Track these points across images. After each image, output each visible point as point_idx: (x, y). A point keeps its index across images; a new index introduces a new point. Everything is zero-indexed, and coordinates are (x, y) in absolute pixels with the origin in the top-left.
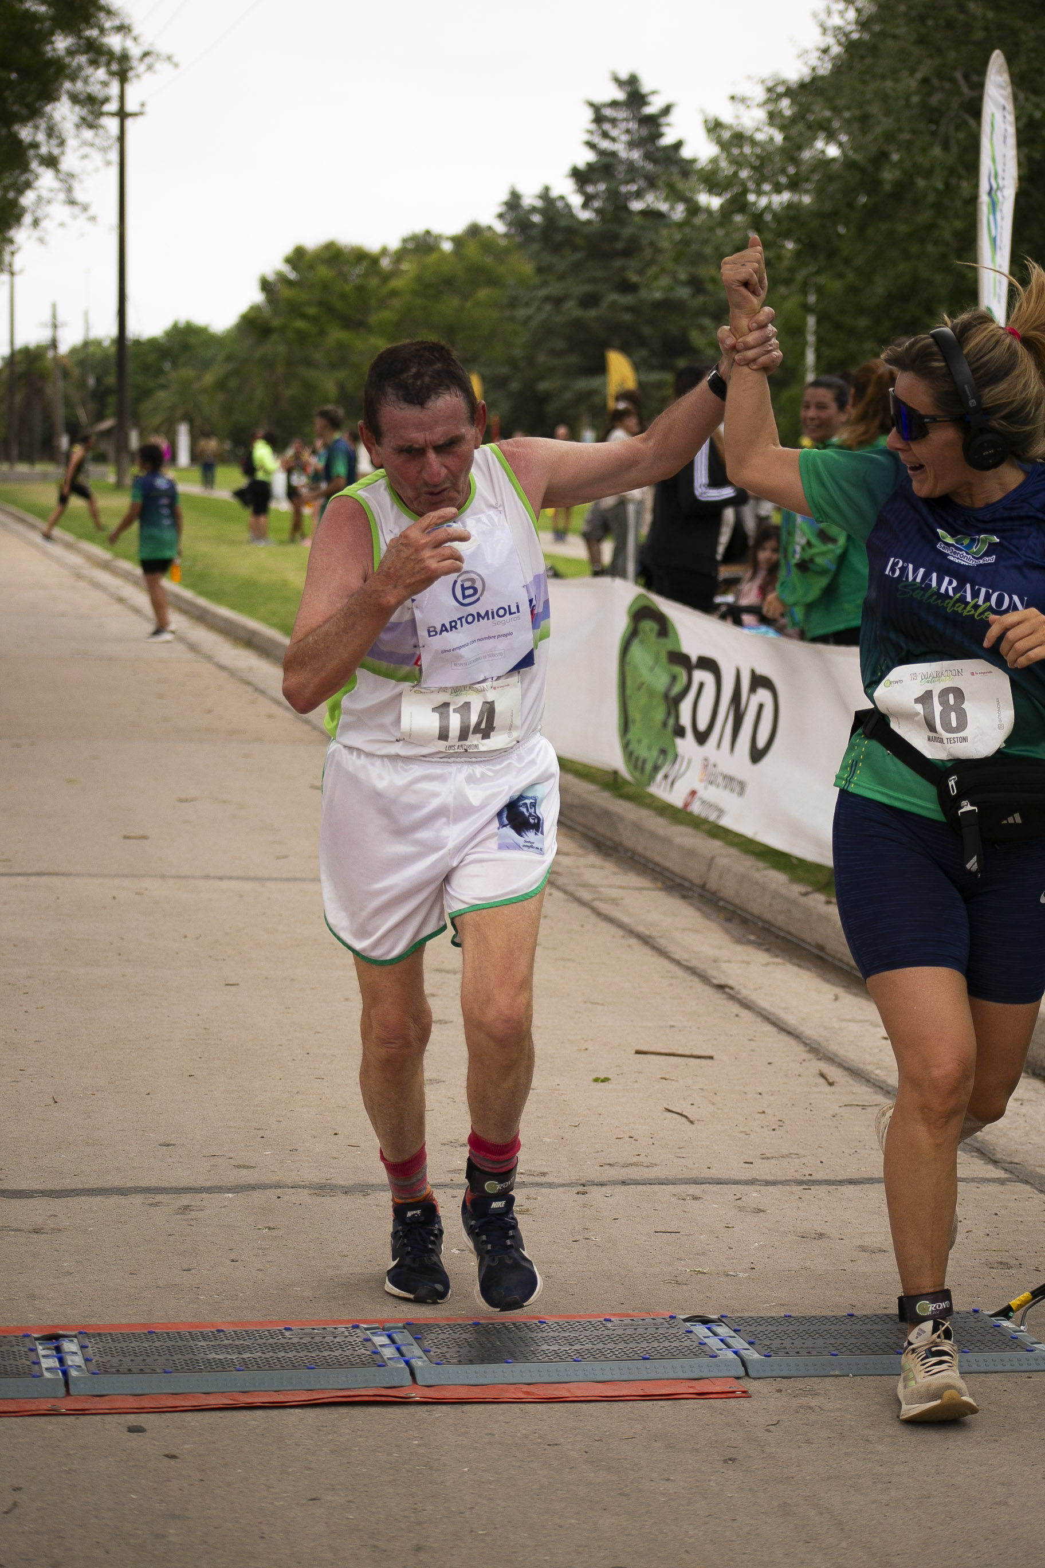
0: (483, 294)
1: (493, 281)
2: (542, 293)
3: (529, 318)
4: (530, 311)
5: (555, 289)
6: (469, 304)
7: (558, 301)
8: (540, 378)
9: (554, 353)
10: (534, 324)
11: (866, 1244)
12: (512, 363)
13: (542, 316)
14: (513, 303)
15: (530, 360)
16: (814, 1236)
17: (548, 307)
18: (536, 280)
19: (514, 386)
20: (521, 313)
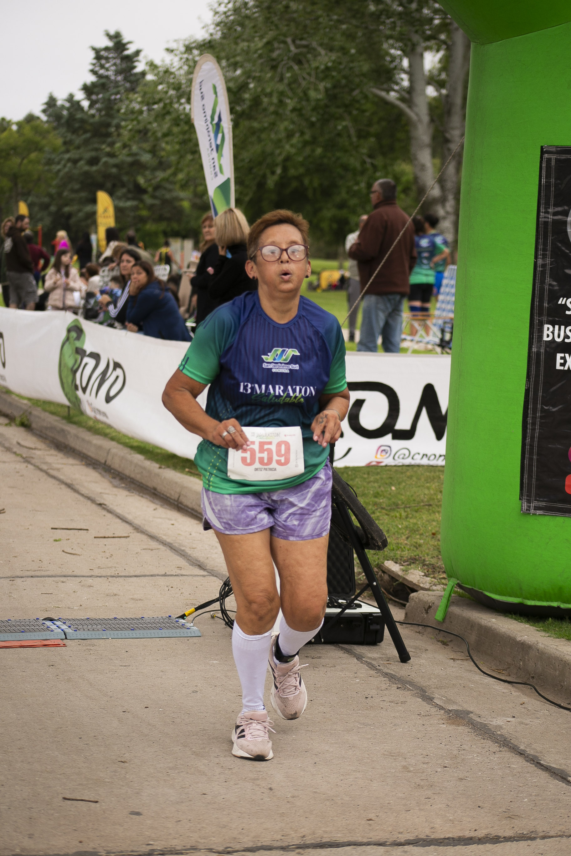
0: (33, 156)
1: (39, 149)
2: (67, 156)
3: (59, 171)
4: (59, 167)
5: (73, 154)
6: (25, 161)
7: (75, 162)
8: (66, 205)
9: (73, 191)
10: (61, 174)
12: (50, 196)
13: (66, 170)
14: (50, 162)
15: (60, 194)
16: (112, 594)
17: (69, 165)
18: (63, 149)
19: (53, 208)
20: (56, 168)
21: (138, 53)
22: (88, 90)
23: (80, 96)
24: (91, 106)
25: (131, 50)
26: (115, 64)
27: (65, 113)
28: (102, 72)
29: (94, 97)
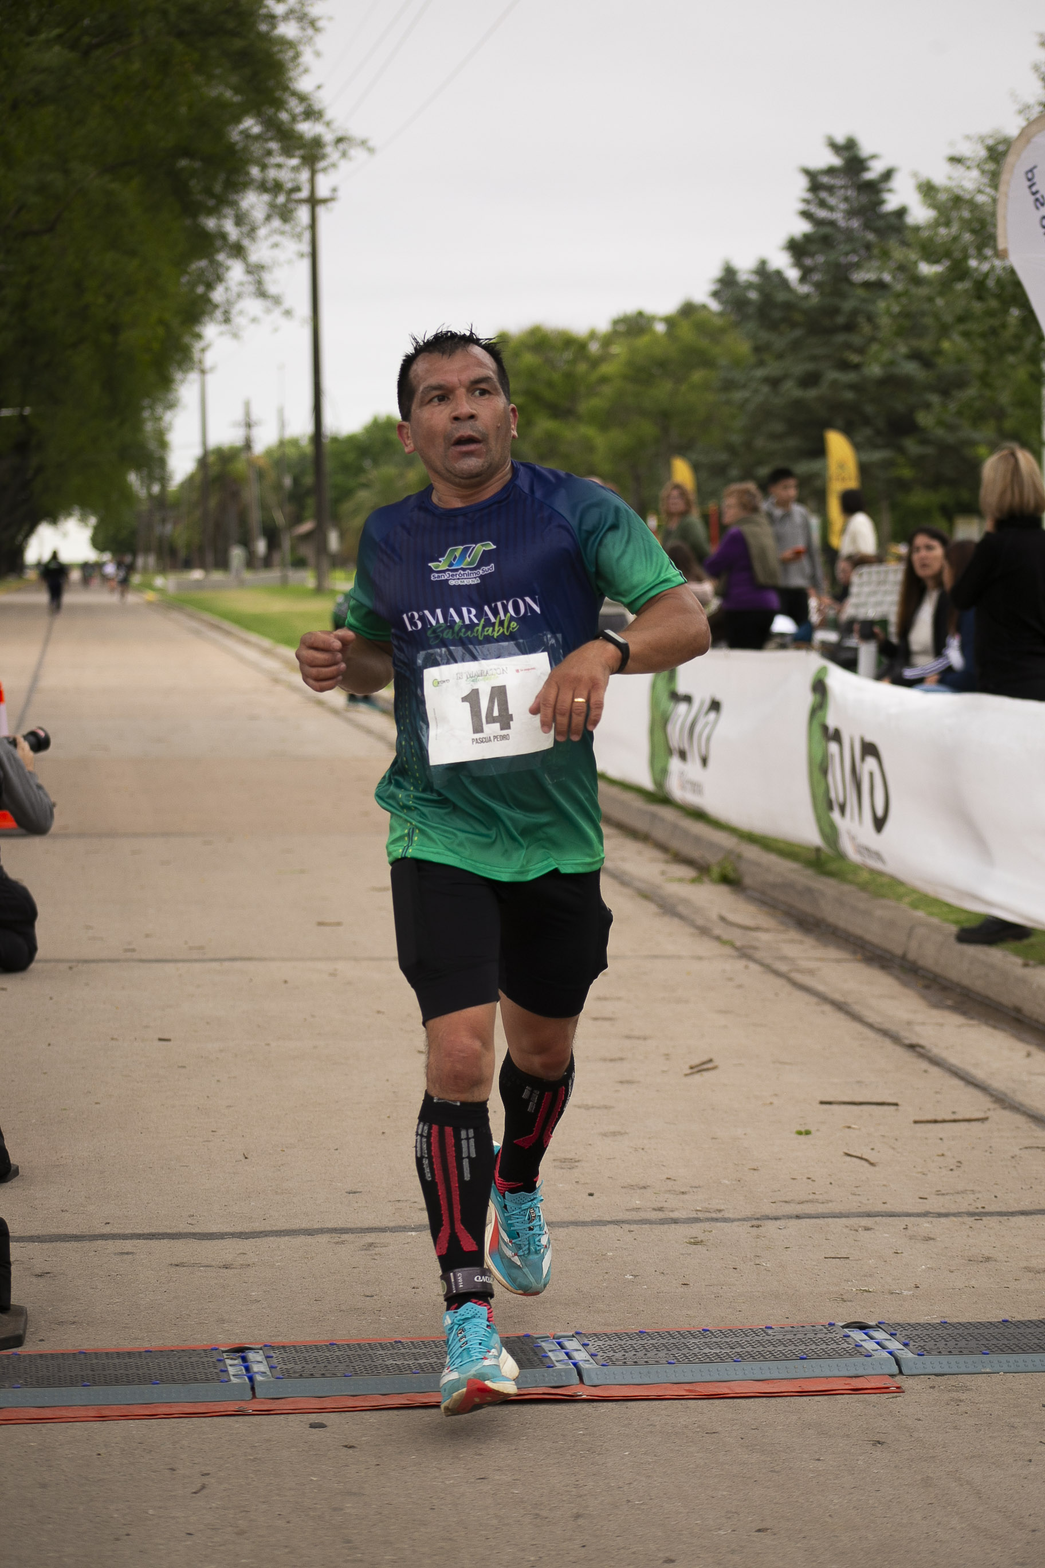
11: (1032, 1266)
16: (981, 1259)
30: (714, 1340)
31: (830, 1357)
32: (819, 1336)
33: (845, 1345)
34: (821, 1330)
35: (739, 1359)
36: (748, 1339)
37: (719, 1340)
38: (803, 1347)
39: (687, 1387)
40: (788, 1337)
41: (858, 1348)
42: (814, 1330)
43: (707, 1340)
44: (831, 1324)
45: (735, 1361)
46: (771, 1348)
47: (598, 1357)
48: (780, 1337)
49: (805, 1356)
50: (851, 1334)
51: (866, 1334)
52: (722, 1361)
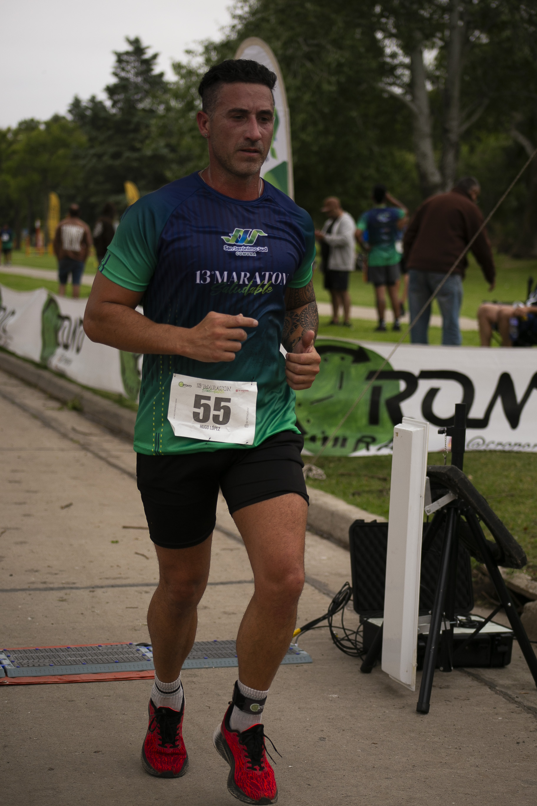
0: (61, 152)
1: (66, 145)
2: (92, 151)
3: (85, 165)
4: (85, 162)
5: (98, 150)
6: (54, 157)
7: (99, 156)
9: (98, 183)
10: (87, 168)
12: (77, 188)
13: (92, 164)
14: (76, 157)
15: (86, 187)
17: (95, 159)
18: (88, 145)
20: (82, 162)
21: (155, 56)
22: (111, 91)
23: (103, 97)
24: (114, 106)
25: (148, 54)
26: (134, 67)
27: (89, 113)
28: (123, 74)
29: (116, 97)
30: (73, 653)
31: (130, 661)
32: (125, 650)
33: (137, 655)
34: (126, 647)
35: (85, 663)
36: (90, 652)
37: (75, 653)
38: (117, 656)
39: (59, 677)
40: (109, 651)
41: (144, 656)
42: (122, 647)
43: (69, 653)
44: (131, 644)
45: (83, 664)
46: (101, 657)
47: (15, 663)
48: (105, 651)
49: (118, 661)
50: (141, 649)
51: (148, 649)
52: (77, 664)
